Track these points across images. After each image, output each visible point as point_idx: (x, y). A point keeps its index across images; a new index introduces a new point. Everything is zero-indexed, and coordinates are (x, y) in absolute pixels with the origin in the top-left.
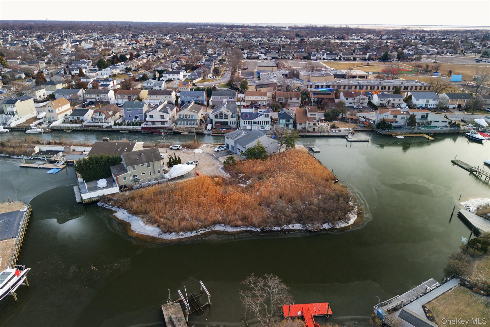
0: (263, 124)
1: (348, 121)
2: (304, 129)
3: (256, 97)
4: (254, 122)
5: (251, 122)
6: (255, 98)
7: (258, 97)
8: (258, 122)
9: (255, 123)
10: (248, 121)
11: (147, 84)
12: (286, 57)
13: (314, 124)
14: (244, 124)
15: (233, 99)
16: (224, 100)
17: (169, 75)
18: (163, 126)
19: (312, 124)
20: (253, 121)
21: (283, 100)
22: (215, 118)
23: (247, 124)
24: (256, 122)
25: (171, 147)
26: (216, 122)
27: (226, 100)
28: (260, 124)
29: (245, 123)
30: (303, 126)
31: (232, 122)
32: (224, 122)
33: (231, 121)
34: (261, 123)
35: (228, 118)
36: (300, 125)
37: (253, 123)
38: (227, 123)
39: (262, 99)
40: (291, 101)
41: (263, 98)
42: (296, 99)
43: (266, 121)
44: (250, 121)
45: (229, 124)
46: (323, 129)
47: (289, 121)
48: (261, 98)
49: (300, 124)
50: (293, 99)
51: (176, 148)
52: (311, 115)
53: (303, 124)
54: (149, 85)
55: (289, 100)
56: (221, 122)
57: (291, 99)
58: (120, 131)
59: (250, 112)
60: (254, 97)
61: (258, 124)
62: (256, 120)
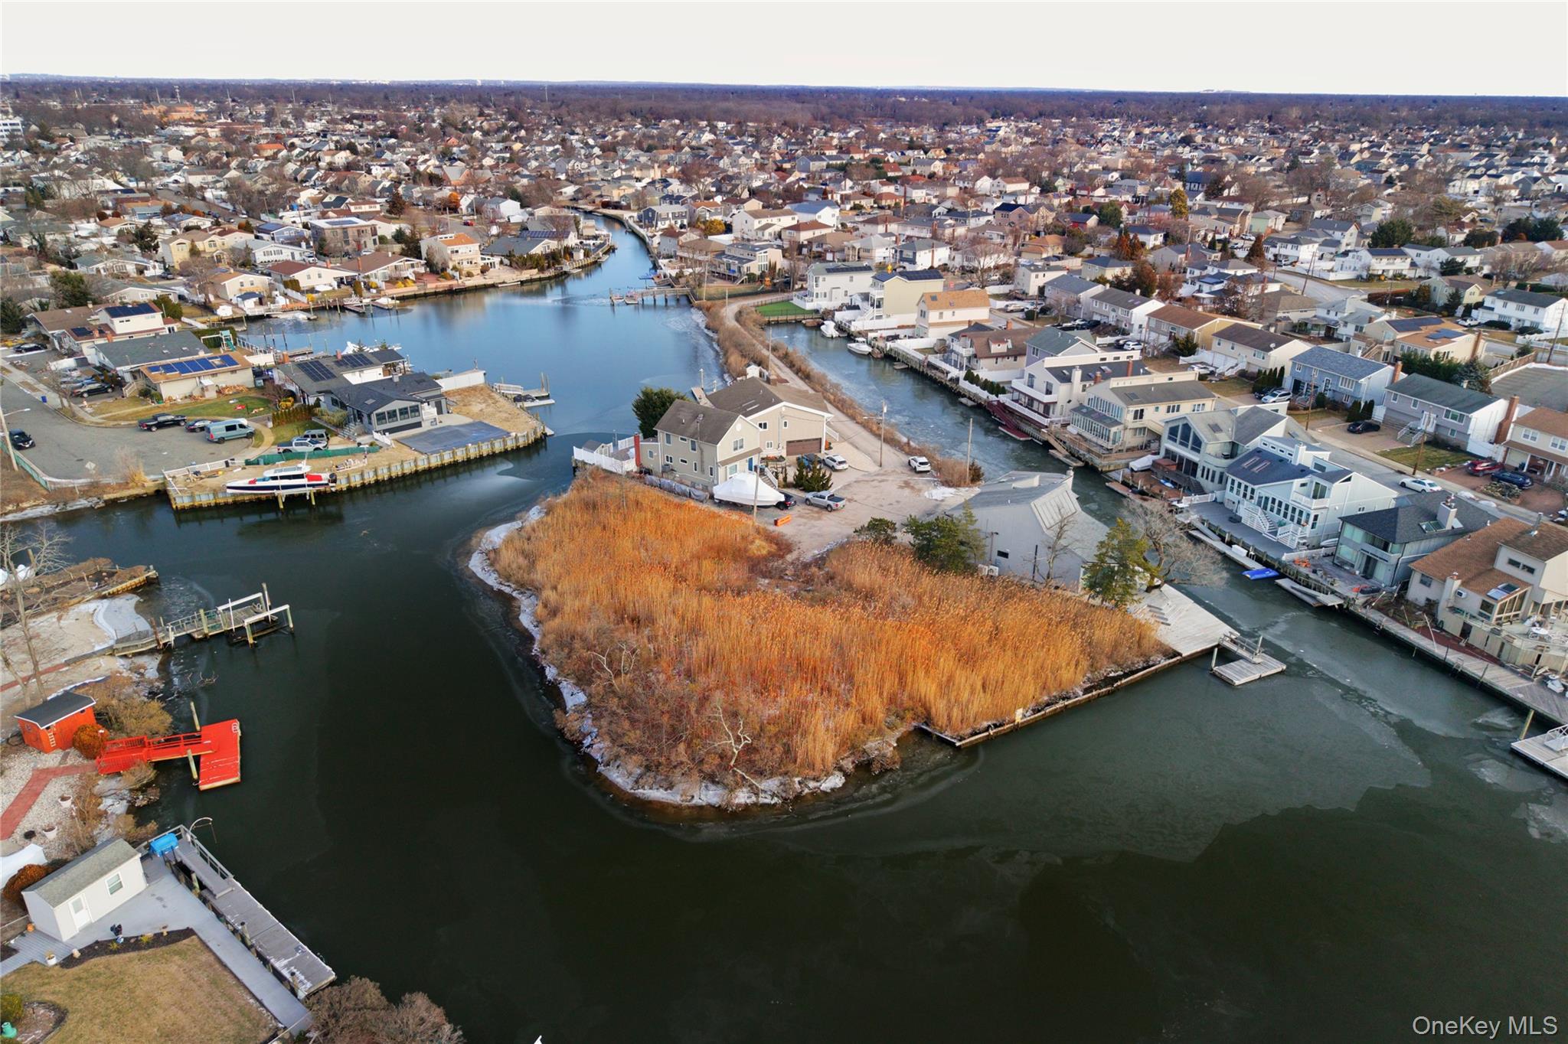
2: (1431, 607)
4: (1261, 497)
5: (1253, 491)
6: (1554, 445)
8: (1273, 501)
9: (1263, 501)
10: (1243, 484)
11: (1328, 312)
13: (1487, 607)
14: (1231, 489)
15: (1461, 420)
17: (1505, 306)
19: (1472, 601)
20: (1259, 490)
22: (1170, 438)
23: (1238, 492)
24: (1267, 499)
26: (1170, 455)
28: (1278, 512)
29: (1236, 487)
30: (1433, 592)
32: (1189, 461)
33: (1207, 466)
34: (1283, 510)
35: (1198, 451)
36: (1422, 582)
37: (1256, 497)
38: (1193, 467)
43: (1297, 506)
44: (1250, 486)
45: (1199, 472)
47: (1386, 547)
49: (1425, 582)
52: (1513, 563)
53: (1434, 585)
56: (1181, 458)
58: (964, 396)
60: (1552, 439)
61: (1272, 509)
62: (1269, 491)
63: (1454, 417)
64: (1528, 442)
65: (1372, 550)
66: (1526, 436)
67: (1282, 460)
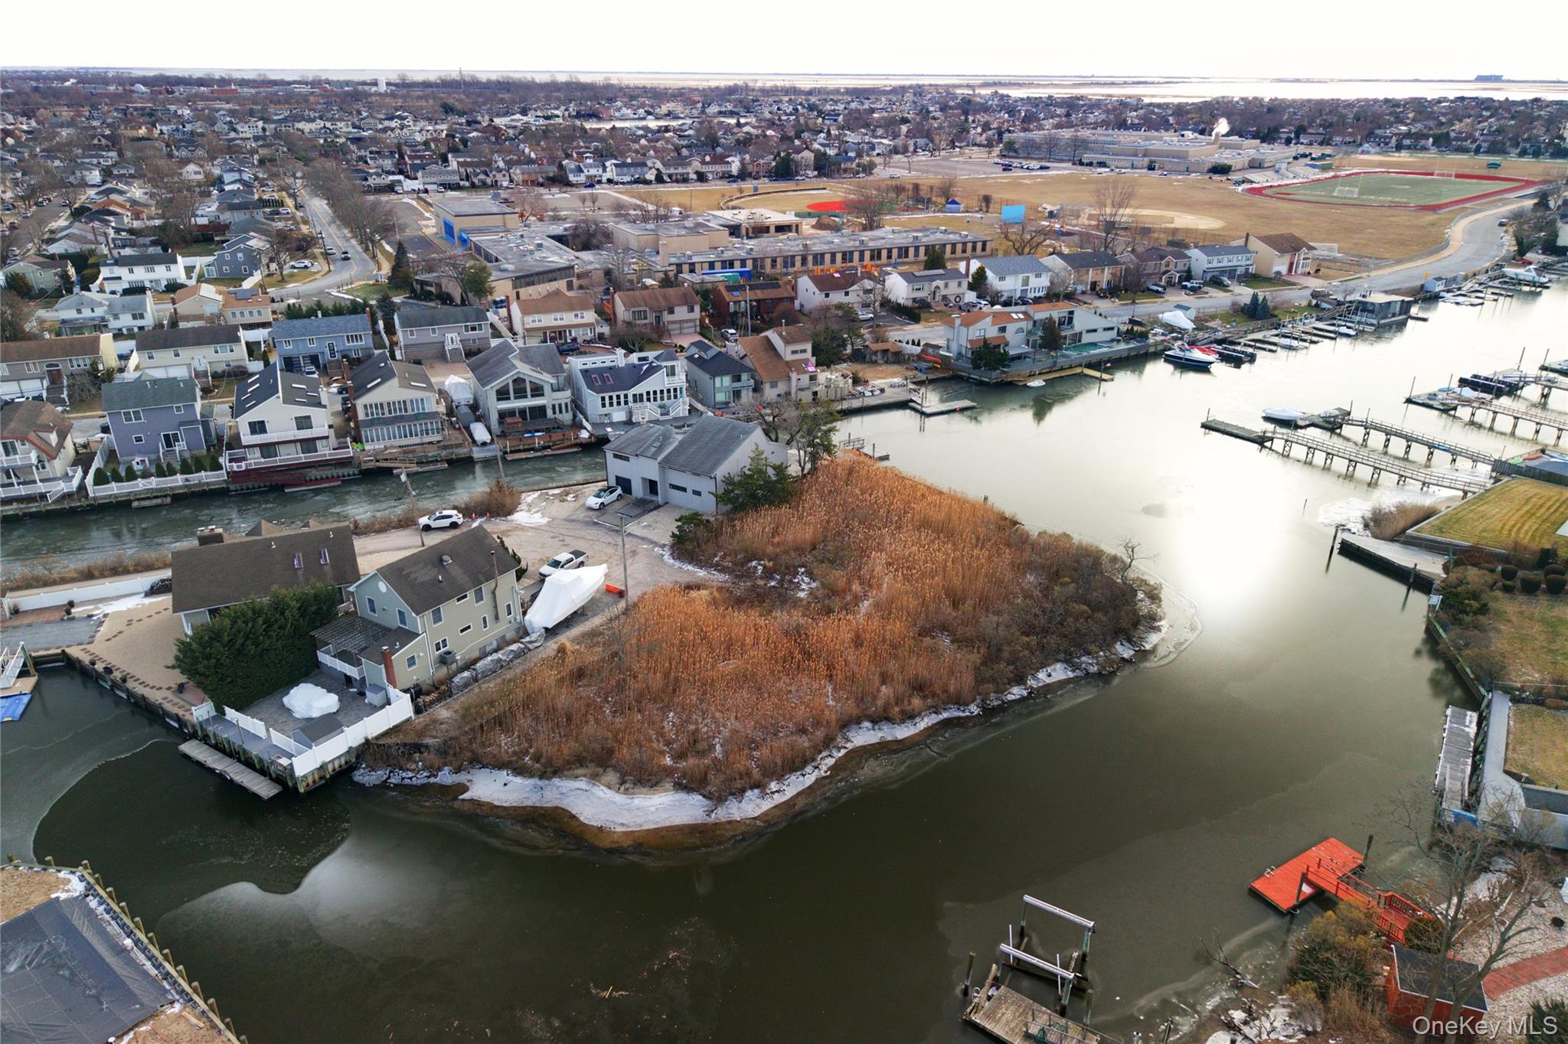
0: (662, 399)
1: (874, 358)
2: (788, 396)
3: (558, 315)
4: (635, 395)
5: (626, 396)
6: (556, 319)
7: (565, 315)
8: (648, 393)
9: (638, 398)
10: (614, 395)
11: (79, 311)
12: (489, 181)
13: (812, 378)
14: (604, 405)
15: (481, 329)
16: (449, 336)
17: (131, 271)
18: (311, 457)
19: (805, 379)
20: (631, 393)
21: (646, 318)
22: (499, 400)
23: (611, 404)
24: (641, 395)
25: (424, 521)
26: (503, 415)
27: (454, 335)
28: (655, 399)
29: (607, 401)
30: (782, 388)
31: (560, 405)
32: (532, 409)
33: (557, 403)
34: (659, 395)
35: (543, 395)
36: (771, 387)
37: (630, 398)
38: (542, 409)
39: (579, 321)
40: (671, 318)
41: (582, 317)
42: (685, 308)
43: (672, 387)
44: (622, 394)
45: (549, 412)
46: (839, 390)
47: (739, 380)
48: (576, 315)
50: (676, 309)
51: (446, 522)
52: (794, 352)
53: (779, 385)
54: (87, 313)
55: (667, 317)
56: (522, 412)
57: (671, 311)
58: (129, 502)
59: (608, 364)
60: (552, 316)
61: (649, 400)
62: (640, 389)
63: (474, 329)
64: (537, 325)
65: (737, 385)
66: (534, 321)
67: (611, 368)
